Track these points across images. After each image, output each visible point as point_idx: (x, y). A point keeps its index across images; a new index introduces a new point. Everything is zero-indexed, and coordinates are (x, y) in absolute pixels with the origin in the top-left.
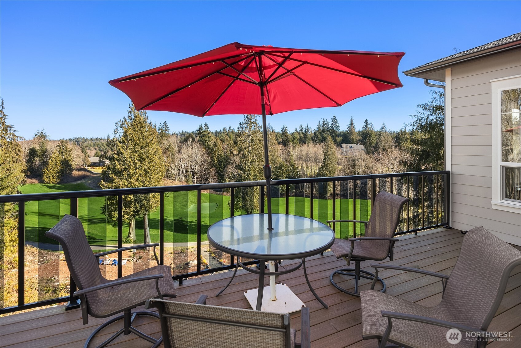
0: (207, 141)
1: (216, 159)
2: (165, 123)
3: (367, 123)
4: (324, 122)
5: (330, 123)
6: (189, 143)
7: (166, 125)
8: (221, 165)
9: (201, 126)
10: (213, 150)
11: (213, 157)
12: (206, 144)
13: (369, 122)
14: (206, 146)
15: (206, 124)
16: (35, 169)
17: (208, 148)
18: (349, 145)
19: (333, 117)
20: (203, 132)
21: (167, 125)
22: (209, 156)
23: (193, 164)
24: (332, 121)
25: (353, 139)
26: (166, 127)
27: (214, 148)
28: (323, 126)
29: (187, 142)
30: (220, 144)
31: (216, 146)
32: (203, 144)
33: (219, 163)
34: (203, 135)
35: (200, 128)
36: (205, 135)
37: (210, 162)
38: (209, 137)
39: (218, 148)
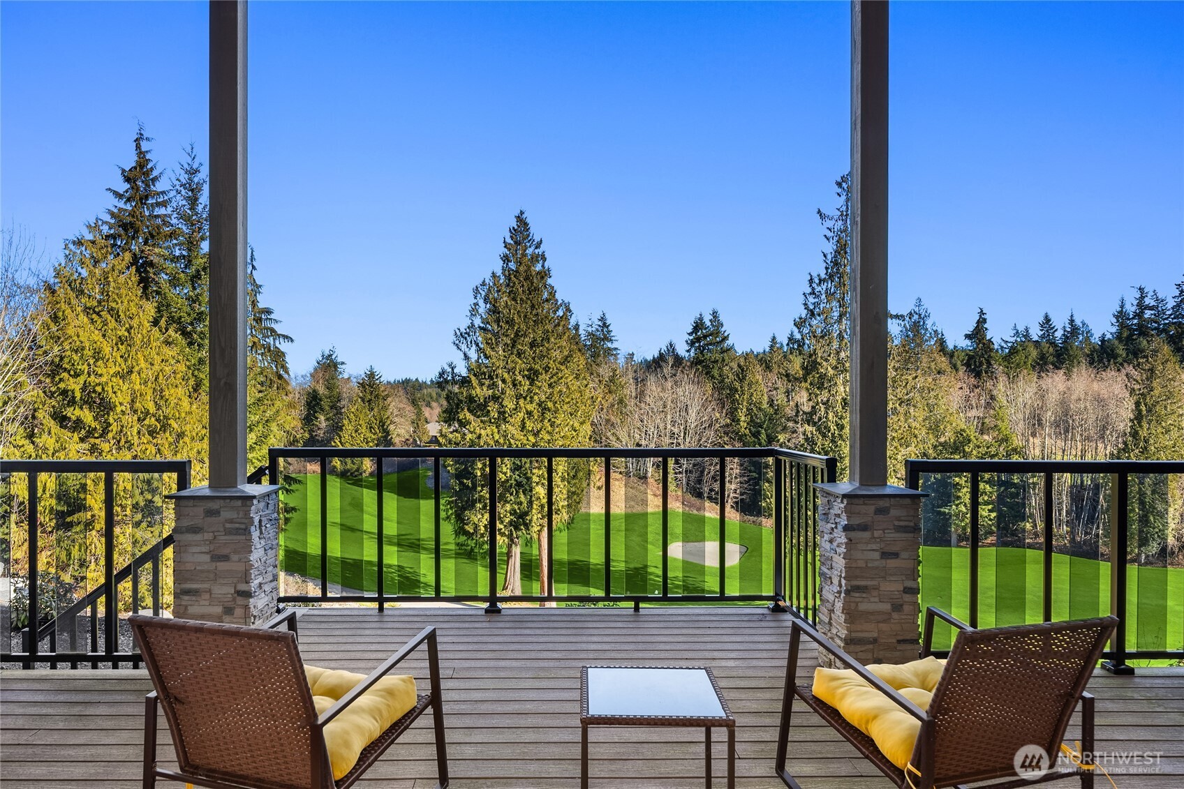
0: (716, 362)
1: (743, 418)
2: (603, 319)
6: (667, 370)
7: (604, 324)
8: (759, 433)
9: (701, 319)
10: (737, 390)
11: (736, 409)
12: (715, 372)
14: (713, 377)
15: (715, 314)
16: (318, 440)
17: (720, 386)
20: (705, 337)
21: (608, 322)
22: (723, 407)
23: (676, 431)
26: (605, 329)
27: (737, 385)
29: (660, 367)
30: (757, 374)
31: (744, 378)
32: (707, 374)
33: (753, 430)
34: (707, 345)
35: (698, 325)
36: (711, 344)
37: (727, 425)
38: (723, 351)
39: (750, 385)
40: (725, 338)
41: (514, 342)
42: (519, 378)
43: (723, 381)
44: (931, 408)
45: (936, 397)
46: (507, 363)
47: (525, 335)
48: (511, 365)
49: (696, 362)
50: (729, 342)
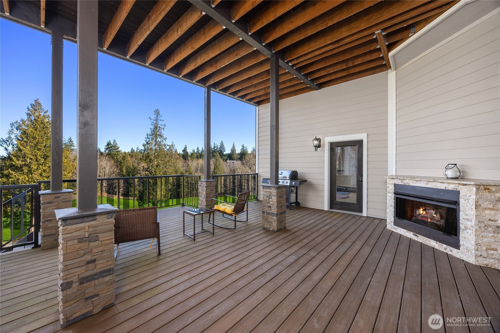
0: (115, 154)
1: (124, 170)
3: (243, 147)
4: (215, 145)
5: (219, 146)
7: (71, 141)
8: (130, 174)
9: (110, 142)
10: (122, 163)
11: (122, 168)
12: (115, 157)
13: (245, 146)
14: (114, 159)
15: (114, 141)
17: (117, 161)
18: (232, 161)
19: (221, 142)
20: (111, 147)
21: (72, 140)
22: (118, 167)
23: (101, 174)
24: (220, 144)
25: (234, 157)
26: (71, 143)
27: (122, 161)
28: (214, 148)
30: (129, 158)
31: (125, 159)
32: (112, 158)
33: (128, 174)
34: (112, 149)
35: (108, 144)
36: (113, 149)
37: (119, 173)
38: (118, 152)
39: (127, 161)
40: (118, 148)
41: (36, 145)
42: (39, 158)
43: (117, 160)
44: (175, 167)
45: (176, 165)
46: (32, 153)
47: (42, 143)
48: (34, 153)
49: (108, 154)
50: (120, 149)
